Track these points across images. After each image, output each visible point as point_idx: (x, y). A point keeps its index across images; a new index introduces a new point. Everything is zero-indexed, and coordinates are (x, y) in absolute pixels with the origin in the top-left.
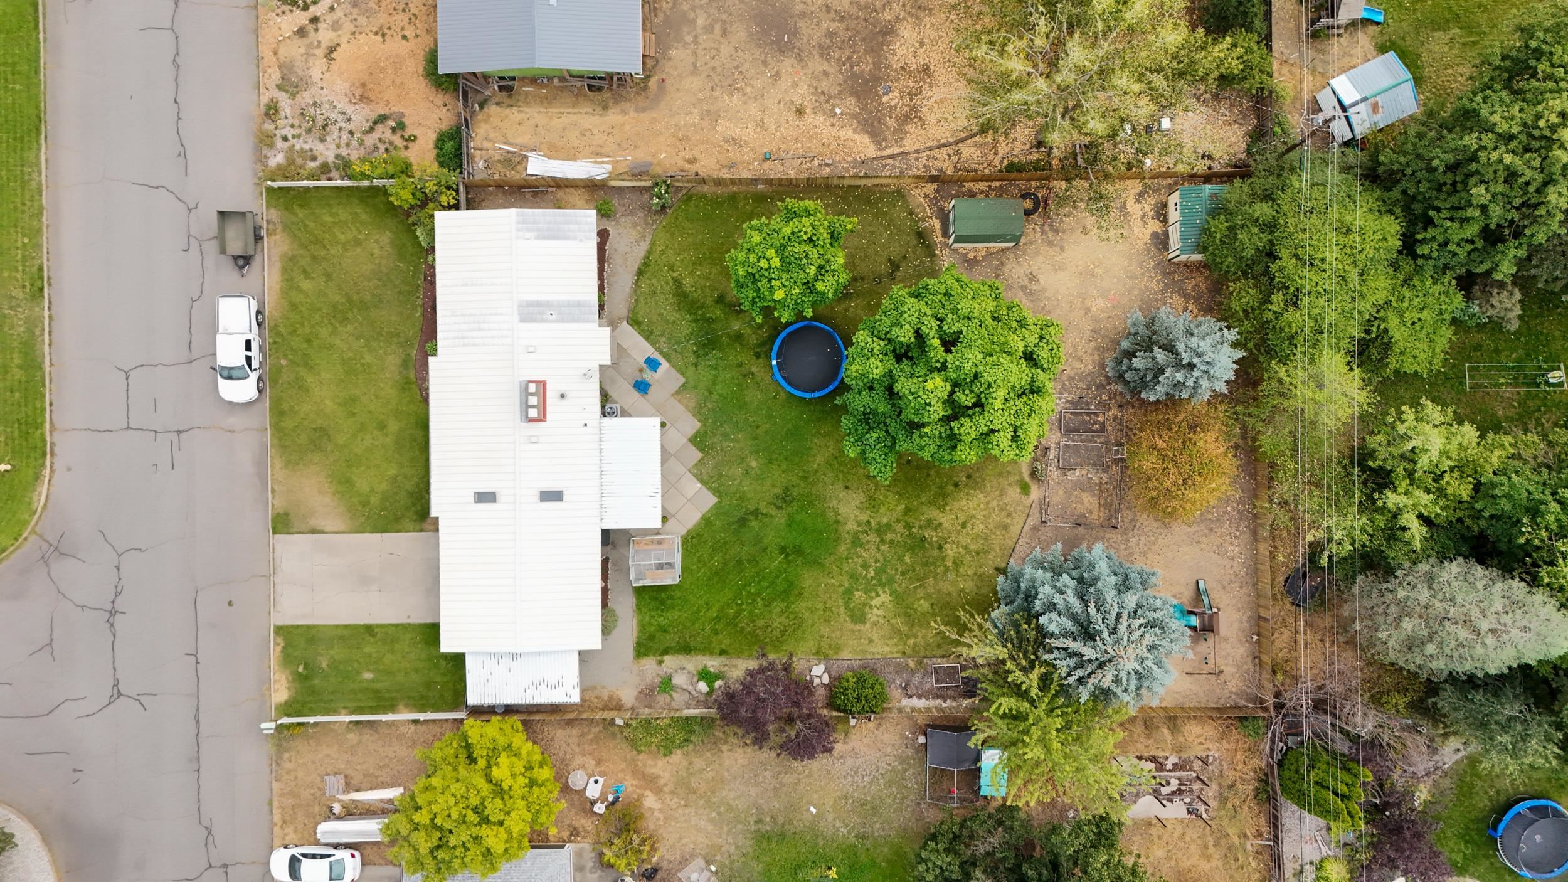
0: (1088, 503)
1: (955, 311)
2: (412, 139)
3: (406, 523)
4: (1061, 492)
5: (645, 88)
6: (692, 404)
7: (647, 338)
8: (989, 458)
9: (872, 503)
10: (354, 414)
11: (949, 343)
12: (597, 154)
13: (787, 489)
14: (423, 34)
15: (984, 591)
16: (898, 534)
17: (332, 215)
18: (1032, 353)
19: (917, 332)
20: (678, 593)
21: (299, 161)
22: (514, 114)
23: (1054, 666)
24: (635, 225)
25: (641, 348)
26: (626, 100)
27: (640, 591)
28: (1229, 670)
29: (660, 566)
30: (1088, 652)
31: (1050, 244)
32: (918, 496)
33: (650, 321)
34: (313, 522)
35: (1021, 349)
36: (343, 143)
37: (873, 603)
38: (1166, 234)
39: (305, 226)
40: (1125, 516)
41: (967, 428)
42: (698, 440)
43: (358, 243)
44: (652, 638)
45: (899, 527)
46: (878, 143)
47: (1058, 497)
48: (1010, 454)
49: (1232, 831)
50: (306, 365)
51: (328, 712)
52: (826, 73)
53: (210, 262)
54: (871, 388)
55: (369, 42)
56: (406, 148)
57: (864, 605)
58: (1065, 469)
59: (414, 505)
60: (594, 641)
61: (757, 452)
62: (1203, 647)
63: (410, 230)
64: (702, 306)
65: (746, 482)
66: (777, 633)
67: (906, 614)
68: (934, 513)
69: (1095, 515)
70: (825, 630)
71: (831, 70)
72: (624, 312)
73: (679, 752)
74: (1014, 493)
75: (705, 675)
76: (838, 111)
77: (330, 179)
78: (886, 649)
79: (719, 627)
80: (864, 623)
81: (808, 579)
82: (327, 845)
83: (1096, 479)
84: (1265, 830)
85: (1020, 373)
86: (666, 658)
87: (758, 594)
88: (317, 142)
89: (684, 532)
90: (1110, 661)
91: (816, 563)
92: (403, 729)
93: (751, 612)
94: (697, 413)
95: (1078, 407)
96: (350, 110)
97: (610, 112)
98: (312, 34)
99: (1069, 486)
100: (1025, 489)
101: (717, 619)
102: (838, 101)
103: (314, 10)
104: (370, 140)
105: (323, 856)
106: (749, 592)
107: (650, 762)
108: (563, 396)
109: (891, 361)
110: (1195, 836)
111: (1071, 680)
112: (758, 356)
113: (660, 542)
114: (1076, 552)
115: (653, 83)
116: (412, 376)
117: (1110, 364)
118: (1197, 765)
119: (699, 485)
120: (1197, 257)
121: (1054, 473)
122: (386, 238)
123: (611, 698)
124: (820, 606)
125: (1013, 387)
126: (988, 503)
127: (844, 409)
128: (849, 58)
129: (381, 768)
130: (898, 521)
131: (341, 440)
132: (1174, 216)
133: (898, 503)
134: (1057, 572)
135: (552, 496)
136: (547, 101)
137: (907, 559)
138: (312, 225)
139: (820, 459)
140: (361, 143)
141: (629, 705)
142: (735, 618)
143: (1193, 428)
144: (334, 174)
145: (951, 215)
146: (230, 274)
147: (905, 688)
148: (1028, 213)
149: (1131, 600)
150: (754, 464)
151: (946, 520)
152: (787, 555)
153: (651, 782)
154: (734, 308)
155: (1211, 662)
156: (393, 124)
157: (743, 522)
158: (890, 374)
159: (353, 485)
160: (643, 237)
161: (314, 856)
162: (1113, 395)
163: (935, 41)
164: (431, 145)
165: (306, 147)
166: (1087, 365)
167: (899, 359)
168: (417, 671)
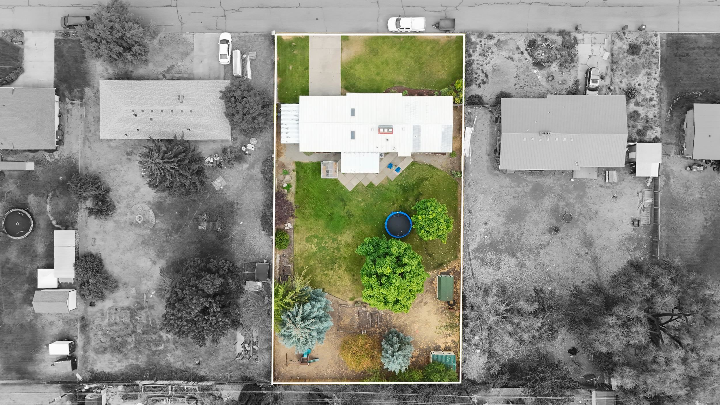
0: (347, 321)
1: (413, 277)
2: (479, 86)
3: (344, 82)
4: (350, 312)
5: (495, 169)
6: (384, 183)
7: (407, 168)
8: (363, 287)
9: (347, 245)
10: (383, 64)
11: (402, 275)
12: (472, 152)
13: (353, 216)
14: (516, 91)
15: (316, 284)
16: (337, 254)
17: (453, 58)
18: (398, 302)
19: (406, 264)
20: (318, 177)
21: (472, 46)
22: (487, 123)
23: (293, 307)
24: (447, 165)
25: (403, 166)
26: (491, 162)
27: (318, 164)
28: (288, 368)
29: (327, 172)
30: (298, 319)
31: (437, 310)
32: (350, 262)
33: (413, 169)
34: (345, 49)
35: (400, 299)
36: (479, 62)
37: (313, 245)
38: (440, 350)
39: (449, 48)
40: (342, 333)
41: (373, 280)
42: (371, 185)
43: (443, 66)
44: (302, 168)
45: (339, 255)
46: (474, 250)
47: (349, 311)
48: (365, 294)
49: (232, 368)
50: (400, 48)
51: (278, 53)
52: (499, 233)
53: (437, 14)
54: (388, 248)
55: (514, 72)
56: (476, 85)
57: (312, 242)
58: (358, 313)
59: (350, 85)
60: (302, 149)
61: (366, 205)
62: (295, 359)
63: (447, 86)
64: (418, 187)
65: (356, 202)
66: (303, 211)
67: (309, 257)
68: (344, 267)
69: (342, 323)
70: (304, 228)
71: (500, 234)
72: (416, 160)
73: (262, 176)
74: (350, 295)
75: (289, 186)
76: (486, 237)
77: (466, 57)
78: (297, 250)
79: (306, 191)
80: (306, 242)
81: (322, 223)
82: (232, 52)
83: (355, 324)
84: (233, 379)
85: (391, 298)
86: (295, 173)
87: (317, 205)
88: (479, 53)
89: (339, 179)
90: (295, 326)
91: (327, 226)
92: (272, 80)
93: (310, 202)
94: (381, 185)
95: (380, 318)
96: (490, 65)
97: (487, 157)
98: (518, 52)
99: (352, 314)
100: (352, 299)
101: (308, 191)
102: (489, 236)
103: (526, 53)
104: (479, 72)
105: (228, 51)
106: (317, 202)
107: (259, 166)
108: (387, 140)
109: (397, 255)
110: (230, 355)
111: (289, 313)
112: (400, 206)
113: (336, 171)
114: (330, 316)
115: (497, 172)
116: (396, 85)
117: (395, 330)
118: (255, 357)
119: (355, 185)
120: (431, 360)
121: (357, 309)
122: (445, 77)
123: (282, 153)
124: (312, 227)
125: (387, 296)
126: (347, 286)
127: (381, 237)
128: (504, 241)
129: (258, 72)
130: (341, 255)
131: (374, 60)
132: (446, 353)
133: (348, 255)
134: (324, 309)
135: (353, 135)
136: (492, 134)
137: (328, 258)
138: (450, 50)
139: (363, 228)
140: (479, 68)
141: (279, 159)
142: (308, 196)
143: (372, 357)
144: (468, 59)
145: (448, 276)
146: (433, 21)
147: (283, 256)
148: (448, 302)
149: (315, 334)
150: (362, 204)
151: (341, 271)
152: (330, 215)
153: (252, 166)
154: (417, 199)
155: (291, 362)
156: (485, 80)
157: (342, 200)
158: (392, 255)
159: (358, 63)
160: (443, 167)
161: (228, 48)
162: (384, 330)
163: (509, 271)
164: (477, 94)
165: (478, 49)
166: (395, 322)
167: (398, 258)
168: (292, 85)
